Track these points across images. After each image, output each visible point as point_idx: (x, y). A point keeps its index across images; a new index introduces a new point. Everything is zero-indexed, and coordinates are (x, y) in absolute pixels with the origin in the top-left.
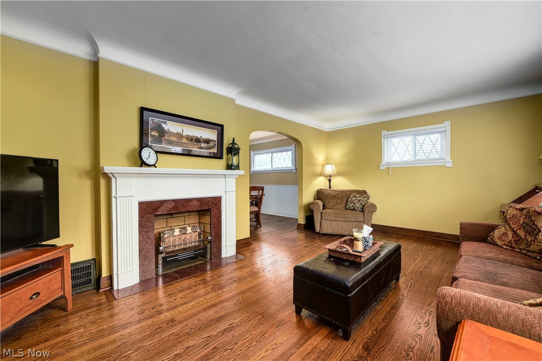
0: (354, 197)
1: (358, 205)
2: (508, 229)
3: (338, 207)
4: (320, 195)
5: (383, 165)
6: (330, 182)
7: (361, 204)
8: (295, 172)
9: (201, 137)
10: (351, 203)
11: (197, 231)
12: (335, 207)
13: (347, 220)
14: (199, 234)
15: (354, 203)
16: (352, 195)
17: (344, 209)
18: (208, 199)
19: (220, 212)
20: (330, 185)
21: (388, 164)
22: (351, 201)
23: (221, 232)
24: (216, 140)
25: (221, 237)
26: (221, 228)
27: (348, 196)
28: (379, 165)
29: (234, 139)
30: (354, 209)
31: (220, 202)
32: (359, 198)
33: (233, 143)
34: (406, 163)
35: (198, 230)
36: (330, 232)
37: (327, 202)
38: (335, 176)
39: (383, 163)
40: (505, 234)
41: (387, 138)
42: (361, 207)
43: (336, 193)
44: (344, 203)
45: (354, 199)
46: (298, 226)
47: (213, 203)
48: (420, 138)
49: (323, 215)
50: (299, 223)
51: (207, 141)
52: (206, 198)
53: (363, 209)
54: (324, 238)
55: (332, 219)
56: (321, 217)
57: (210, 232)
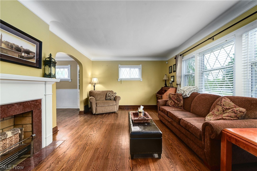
0: (109, 94)
1: (112, 98)
2: (172, 101)
3: (102, 99)
4: (91, 94)
5: (119, 80)
6: (94, 87)
7: (114, 97)
8: (70, 81)
9: (21, 47)
10: (109, 97)
11: (17, 133)
12: (100, 99)
13: (109, 105)
14: (20, 135)
15: (110, 97)
16: (108, 93)
17: (105, 100)
18: (31, 102)
19: (40, 112)
20: (94, 88)
21: (122, 79)
22: (109, 96)
23: (41, 128)
24: (35, 52)
25: (41, 132)
26: (42, 125)
27: (106, 94)
28: (117, 79)
29: (51, 54)
30: (110, 100)
31: (40, 103)
32: (112, 94)
33: (50, 57)
34: (128, 79)
35: (20, 132)
36: (101, 112)
37: (96, 97)
38: (97, 83)
39: (119, 78)
40: (171, 102)
41: (121, 68)
42: (114, 98)
43: (100, 92)
44: (105, 97)
45: (109, 95)
46: (80, 113)
47: (35, 105)
48: (132, 69)
49: (97, 104)
50: (80, 110)
51: (28, 52)
52: (28, 101)
53: (115, 99)
54: (99, 116)
55: (102, 105)
56: (96, 105)
57: (31, 130)
